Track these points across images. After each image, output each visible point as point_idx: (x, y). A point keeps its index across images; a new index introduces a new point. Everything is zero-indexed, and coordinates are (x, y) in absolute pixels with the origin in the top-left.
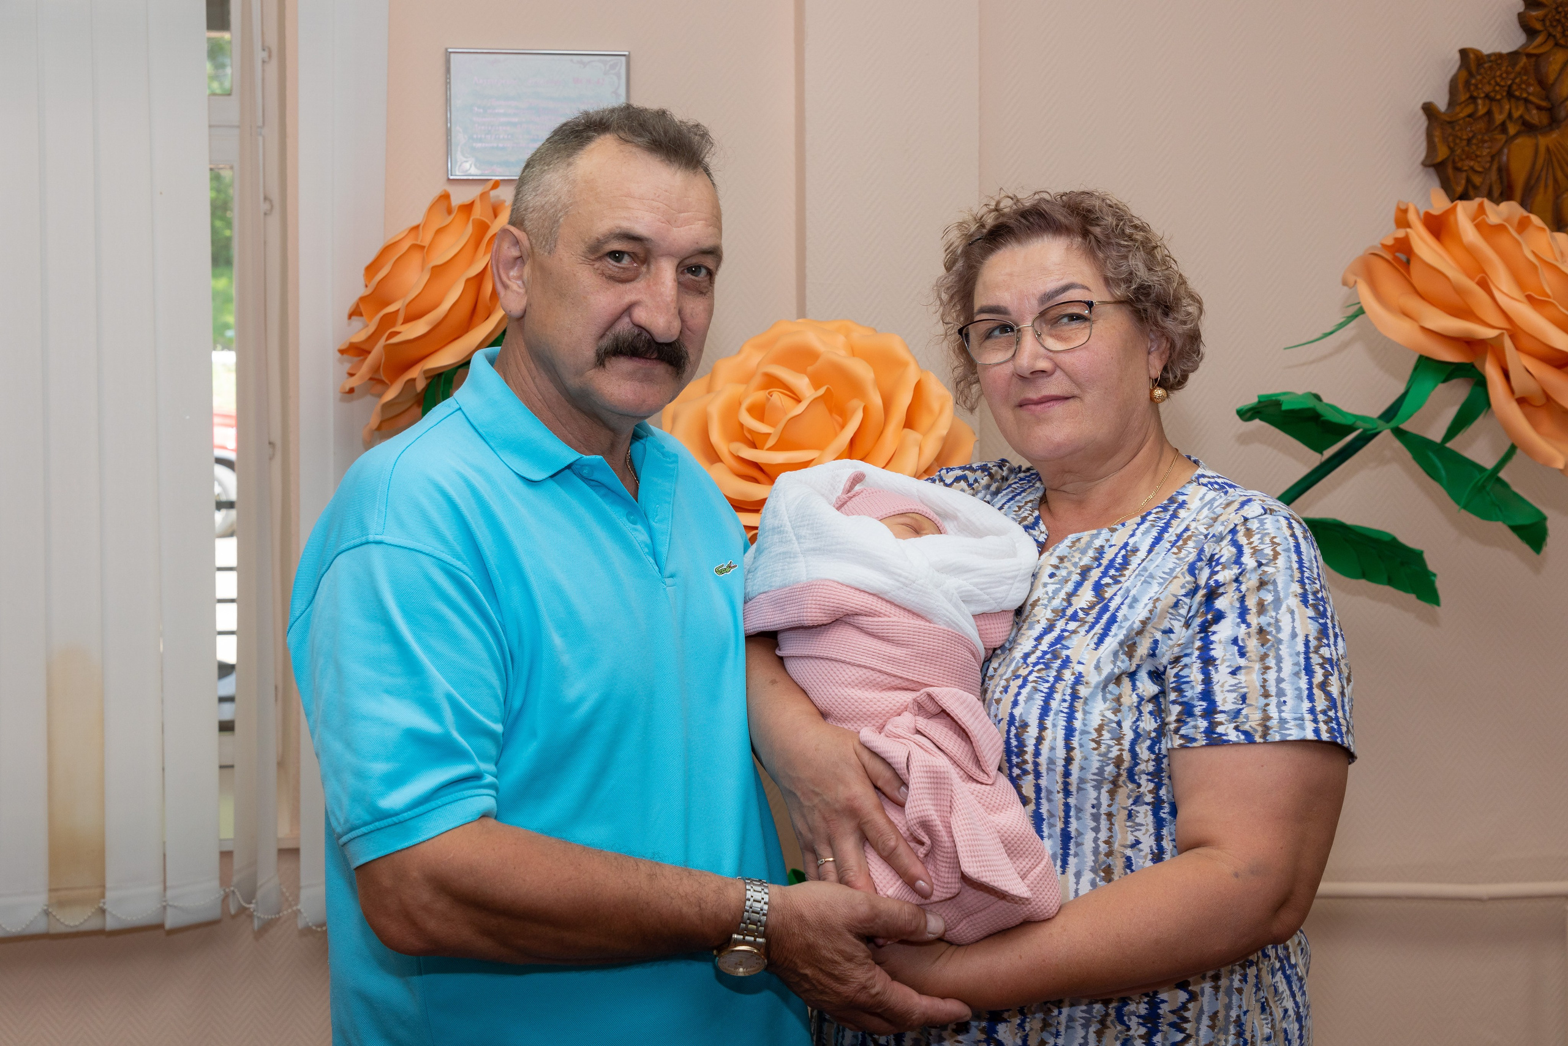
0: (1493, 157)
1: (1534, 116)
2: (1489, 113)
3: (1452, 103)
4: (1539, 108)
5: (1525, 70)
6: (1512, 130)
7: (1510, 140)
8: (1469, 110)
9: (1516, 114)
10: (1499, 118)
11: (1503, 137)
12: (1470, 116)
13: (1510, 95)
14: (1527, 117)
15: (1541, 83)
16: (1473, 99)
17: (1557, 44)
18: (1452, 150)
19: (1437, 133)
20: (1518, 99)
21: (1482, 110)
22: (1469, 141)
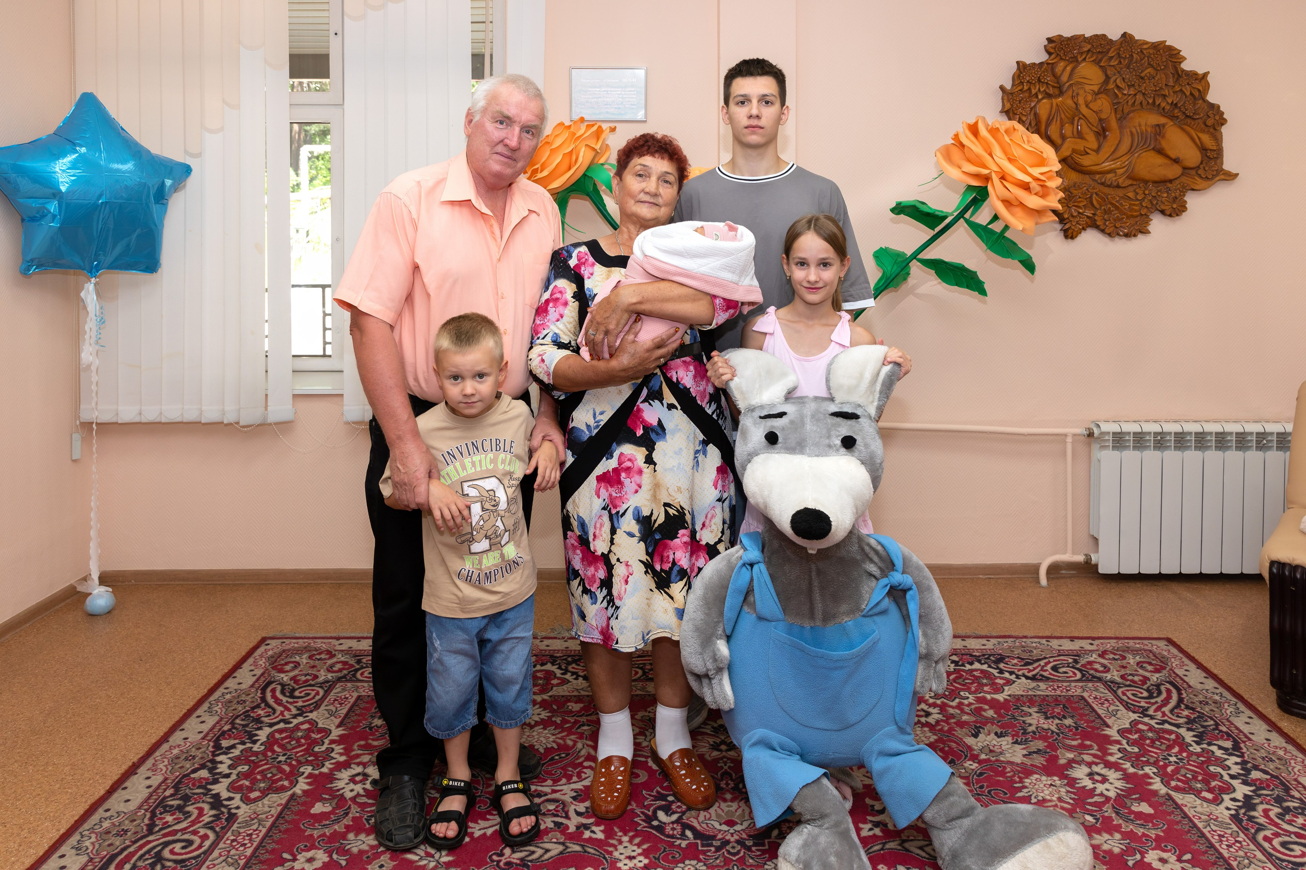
0: (1031, 109)
1: (1051, 91)
2: (1029, 89)
3: (1013, 85)
4: (1053, 87)
5: (1046, 70)
6: (1040, 97)
7: (1039, 101)
8: (1020, 88)
9: (1042, 90)
10: (1034, 92)
11: (1036, 100)
12: (1020, 90)
13: (1039, 80)
14: (1047, 91)
15: (1054, 75)
16: (1022, 83)
17: (1061, 59)
18: (1012, 105)
19: (1006, 98)
20: (1043, 83)
21: (1026, 88)
22: (1020, 101)
